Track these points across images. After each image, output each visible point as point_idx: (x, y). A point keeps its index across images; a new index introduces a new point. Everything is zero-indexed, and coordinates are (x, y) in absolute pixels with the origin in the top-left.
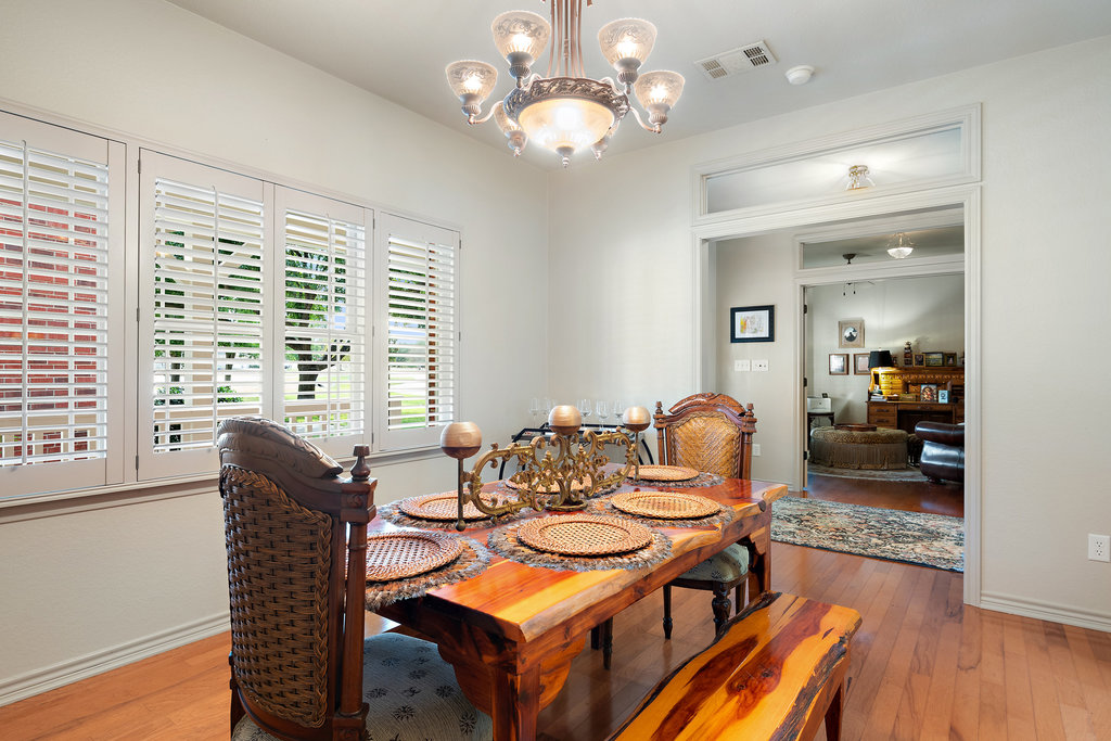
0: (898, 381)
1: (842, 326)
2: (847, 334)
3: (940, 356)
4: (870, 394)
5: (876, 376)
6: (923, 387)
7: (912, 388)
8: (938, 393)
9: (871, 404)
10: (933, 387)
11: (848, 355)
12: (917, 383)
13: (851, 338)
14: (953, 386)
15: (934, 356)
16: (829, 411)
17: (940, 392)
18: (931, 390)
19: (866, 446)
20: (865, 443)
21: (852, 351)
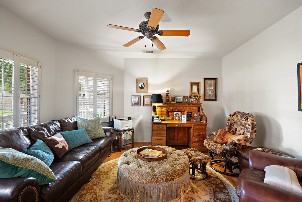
0: (164, 110)
1: (138, 81)
2: (140, 85)
3: (181, 98)
4: (153, 118)
5: (155, 107)
6: (175, 113)
7: (170, 114)
8: (181, 116)
9: (153, 124)
10: (179, 113)
11: (140, 96)
12: (172, 111)
13: (142, 88)
14: (188, 113)
15: (179, 98)
16: (131, 127)
17: (183, 116)
18: (178, 114)
19: (166, 184)
20: (166, 181)
21: (142, 94)
